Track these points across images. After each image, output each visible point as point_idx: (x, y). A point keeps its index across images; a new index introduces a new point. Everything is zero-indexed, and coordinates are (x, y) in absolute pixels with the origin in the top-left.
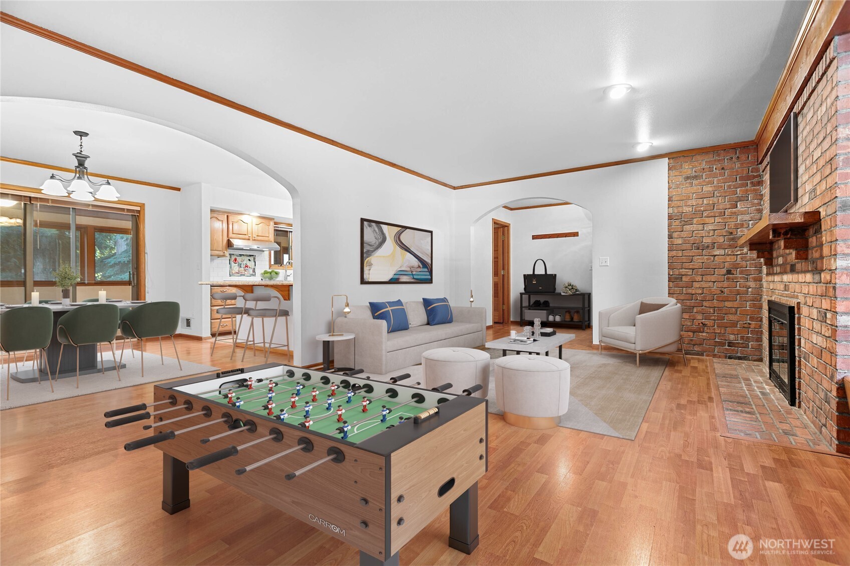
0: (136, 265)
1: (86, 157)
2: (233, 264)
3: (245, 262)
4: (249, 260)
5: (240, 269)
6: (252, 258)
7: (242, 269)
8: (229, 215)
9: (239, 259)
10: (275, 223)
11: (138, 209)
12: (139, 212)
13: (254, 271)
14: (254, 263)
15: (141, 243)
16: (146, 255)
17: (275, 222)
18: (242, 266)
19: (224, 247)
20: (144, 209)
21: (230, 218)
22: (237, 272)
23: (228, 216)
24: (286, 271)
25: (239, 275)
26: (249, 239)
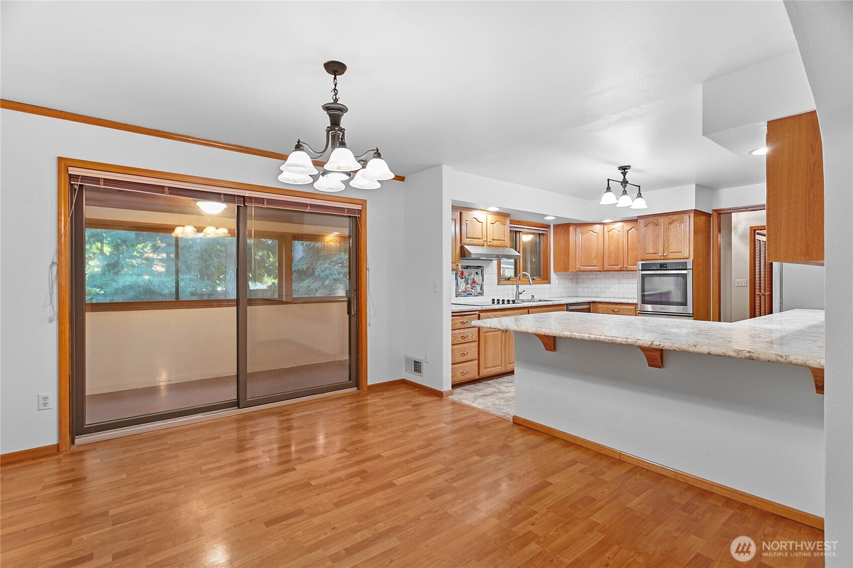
0: (355, 286)
1: (343, 110)
2: (460, 280)
3: (472, 277)
4: (477, 273)
5: (467, 286)
6: (479, 271)
7: (469, 286)
8: (462, 211)
9: (466, 272)
10: (512, 222)
11: (359, 207)
12: (360, 211)
13: (482, 288)
14: (481, 277)
15: (362, 255)
16: (368, 271)
17: (510, 221)
18: (469, 282)
19: (457, 258)
20: (366, 208)
21: (464, 215)
22: (464, 290)
23: (461, 213)
24: (518, 287)
25: (466, 294)
26: (483, 245)
